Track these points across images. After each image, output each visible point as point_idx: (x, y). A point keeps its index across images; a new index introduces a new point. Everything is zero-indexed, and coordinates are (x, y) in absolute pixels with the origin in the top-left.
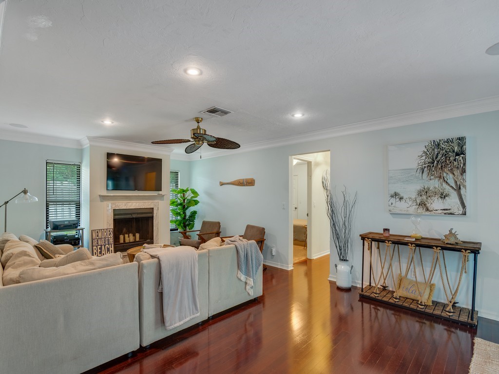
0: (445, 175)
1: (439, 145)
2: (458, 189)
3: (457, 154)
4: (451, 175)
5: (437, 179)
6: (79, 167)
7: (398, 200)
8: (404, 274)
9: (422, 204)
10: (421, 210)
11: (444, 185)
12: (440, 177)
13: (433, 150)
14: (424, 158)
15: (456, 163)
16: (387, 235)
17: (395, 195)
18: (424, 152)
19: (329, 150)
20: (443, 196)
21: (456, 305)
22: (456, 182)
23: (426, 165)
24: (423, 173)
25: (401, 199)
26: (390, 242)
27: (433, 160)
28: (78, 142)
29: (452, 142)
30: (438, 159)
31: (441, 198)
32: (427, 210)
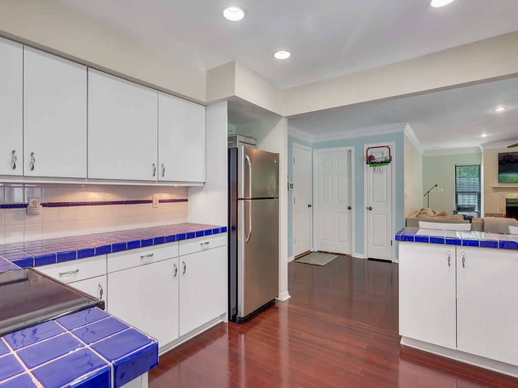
6: (480, 166)
28: (478, 148)
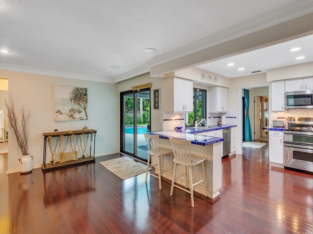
0: (80, 103)
1: (78, 90)
2: (85, 109)
3: (85, 95)
4: (83, 103)
5: (77, 105)
7: (60, 114)
8: (62, 151)
9: (71, 116)
10: (71, 119)
11: (80, 107)
12: (79, 104)
13: (76, 92)
14: (72, 94)
15: (84, 98)
16: (57, 133)
17: (58, 112)
18: (72, 92)
19: (7, 79)
20: (80, 112)
21: (85, 156)
22: (84, 106)
23: (73, 98)
24: (71, 101)
25: (61, 113)
26: (63, 135)
27: (76, 96)
29: (83, 90)
30: (78, 96)
31: (79, 113)
32: (73, 118)
